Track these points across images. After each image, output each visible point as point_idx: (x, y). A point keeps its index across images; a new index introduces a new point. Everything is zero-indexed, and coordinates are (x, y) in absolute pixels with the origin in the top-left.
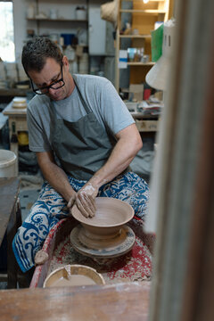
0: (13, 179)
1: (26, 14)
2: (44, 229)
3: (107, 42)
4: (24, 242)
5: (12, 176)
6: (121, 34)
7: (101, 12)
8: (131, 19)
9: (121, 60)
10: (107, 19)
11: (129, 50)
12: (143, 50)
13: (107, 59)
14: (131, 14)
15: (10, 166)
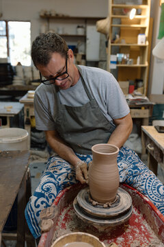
0: (25, 152)
1: (40, 30)
3: (100, 51)
5: (24, 149)
6: (112, 43)
7: (97, 27)
8: (120, 32)
9: (112, 62)
10: (101, 31)
11: (118, 55)
12: (128, 55)
13: (100, 63)
14: (119, 28)
15: (23, 141)
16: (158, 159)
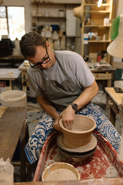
0: (24, 108)
1: (31, 14)
2: (42, 138)
3: (77, 29)
4: (31, 146)
5: (23, 106)
6: (85, 24)
7: (74, 12)
8: (91, 16)
9: (85, 39)
10: (77, 16)
11: (89, 34)
12: (97, 33)
13: (76, 39)
14: (90, 13)
15: (22, 100)
16: (116, 111)
